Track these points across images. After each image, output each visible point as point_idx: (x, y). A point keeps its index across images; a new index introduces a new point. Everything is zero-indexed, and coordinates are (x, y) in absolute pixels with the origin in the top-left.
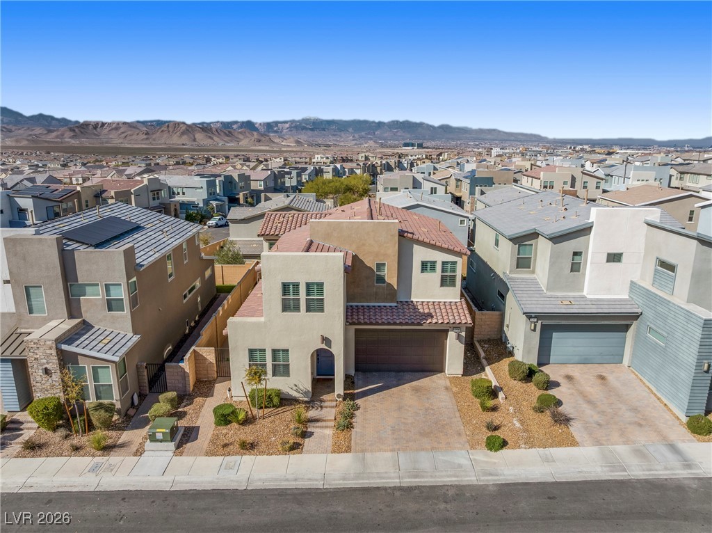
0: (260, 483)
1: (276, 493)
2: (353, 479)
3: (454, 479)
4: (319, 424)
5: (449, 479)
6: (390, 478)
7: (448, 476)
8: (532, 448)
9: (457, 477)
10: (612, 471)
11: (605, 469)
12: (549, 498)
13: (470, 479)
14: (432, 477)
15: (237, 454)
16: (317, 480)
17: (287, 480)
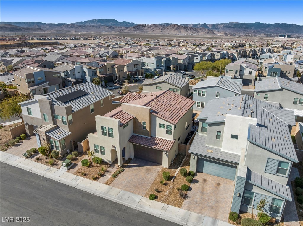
0: (79, 187)
1: (80, 191)
2: (102, 194)
3: (129, 204)
4: (108, 173)
5: (128, 204)
6: (112, 197)
7: (129, 203)
8: (164, 203)
9: (131, 204)
10: (181, 221)
11: (180, 219)
12: (150, 222)
13: (134, 206)
14: (124, 201)
15: (80, 176)
16: (93, 191)
17: (86, 188)
